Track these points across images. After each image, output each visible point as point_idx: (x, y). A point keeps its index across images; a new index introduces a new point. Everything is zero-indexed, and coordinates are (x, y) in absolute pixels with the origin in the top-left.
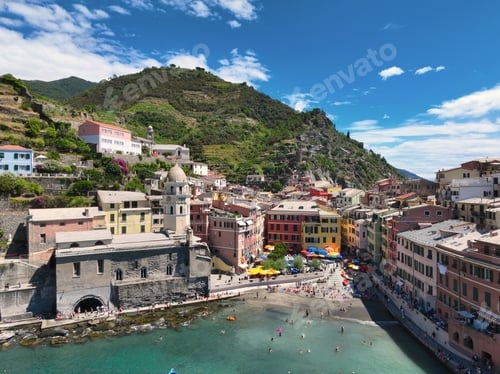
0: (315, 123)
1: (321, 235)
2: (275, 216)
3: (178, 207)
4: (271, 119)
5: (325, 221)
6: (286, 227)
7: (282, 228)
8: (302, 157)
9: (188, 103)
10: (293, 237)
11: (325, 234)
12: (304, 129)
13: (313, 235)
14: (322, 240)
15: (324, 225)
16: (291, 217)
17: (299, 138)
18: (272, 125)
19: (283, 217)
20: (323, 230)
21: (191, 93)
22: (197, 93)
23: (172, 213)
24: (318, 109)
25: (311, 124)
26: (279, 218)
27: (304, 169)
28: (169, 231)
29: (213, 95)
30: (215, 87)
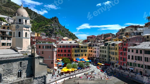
0: (55, 21)
1: (80, 53)
2: (60, 46)
3: (24, 32)
4: (38, 20)
5: (82, 47)
6: (65, 51)
7: (63, 51)
8: (55, 30)
9: (4, 11)
10: (68, 55)
11: (82, 53)
12: (52, 23)
13: (78, 53)
14: (81, 55)
15: (82, 49)
16: (67, 46)
17: (51, 25)
18: (39, 22)
19: (64, 47)
20: (82, 51)
21: (5, 7)
22: (8, 8)
23: (20, 36)
24: (56, 17)
25: (54, 21)
26: (62, 47)
27: (56, 34)
28: (18, 48)
29: (15, 10)
30: (16, 7)
